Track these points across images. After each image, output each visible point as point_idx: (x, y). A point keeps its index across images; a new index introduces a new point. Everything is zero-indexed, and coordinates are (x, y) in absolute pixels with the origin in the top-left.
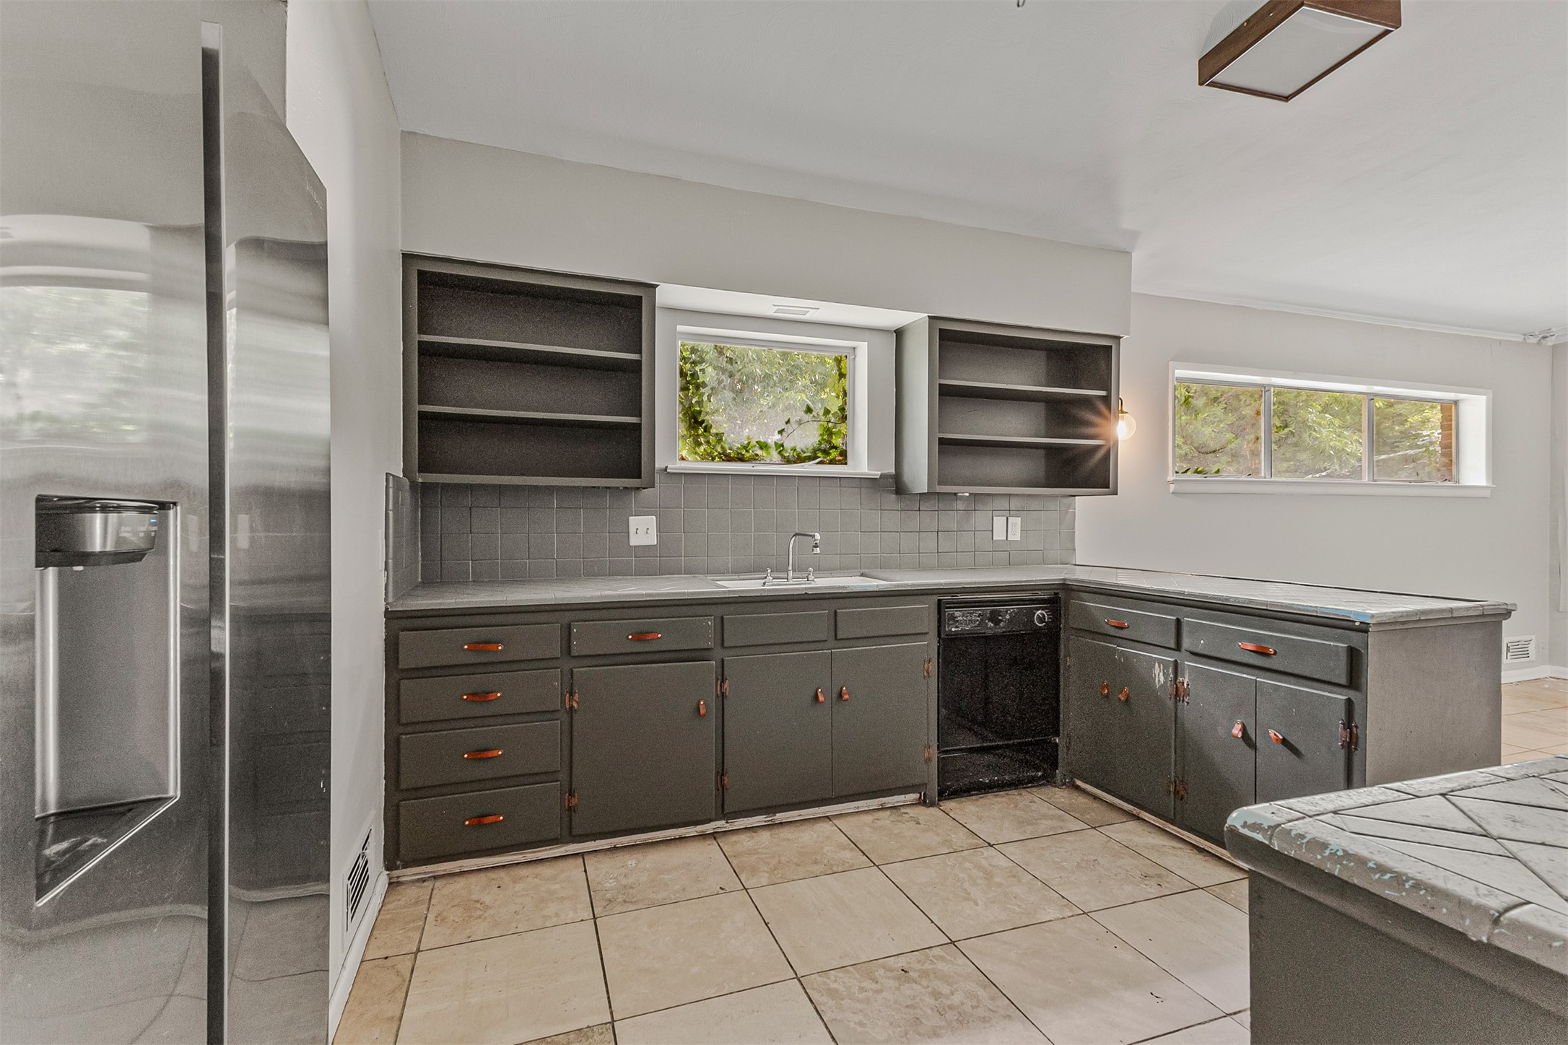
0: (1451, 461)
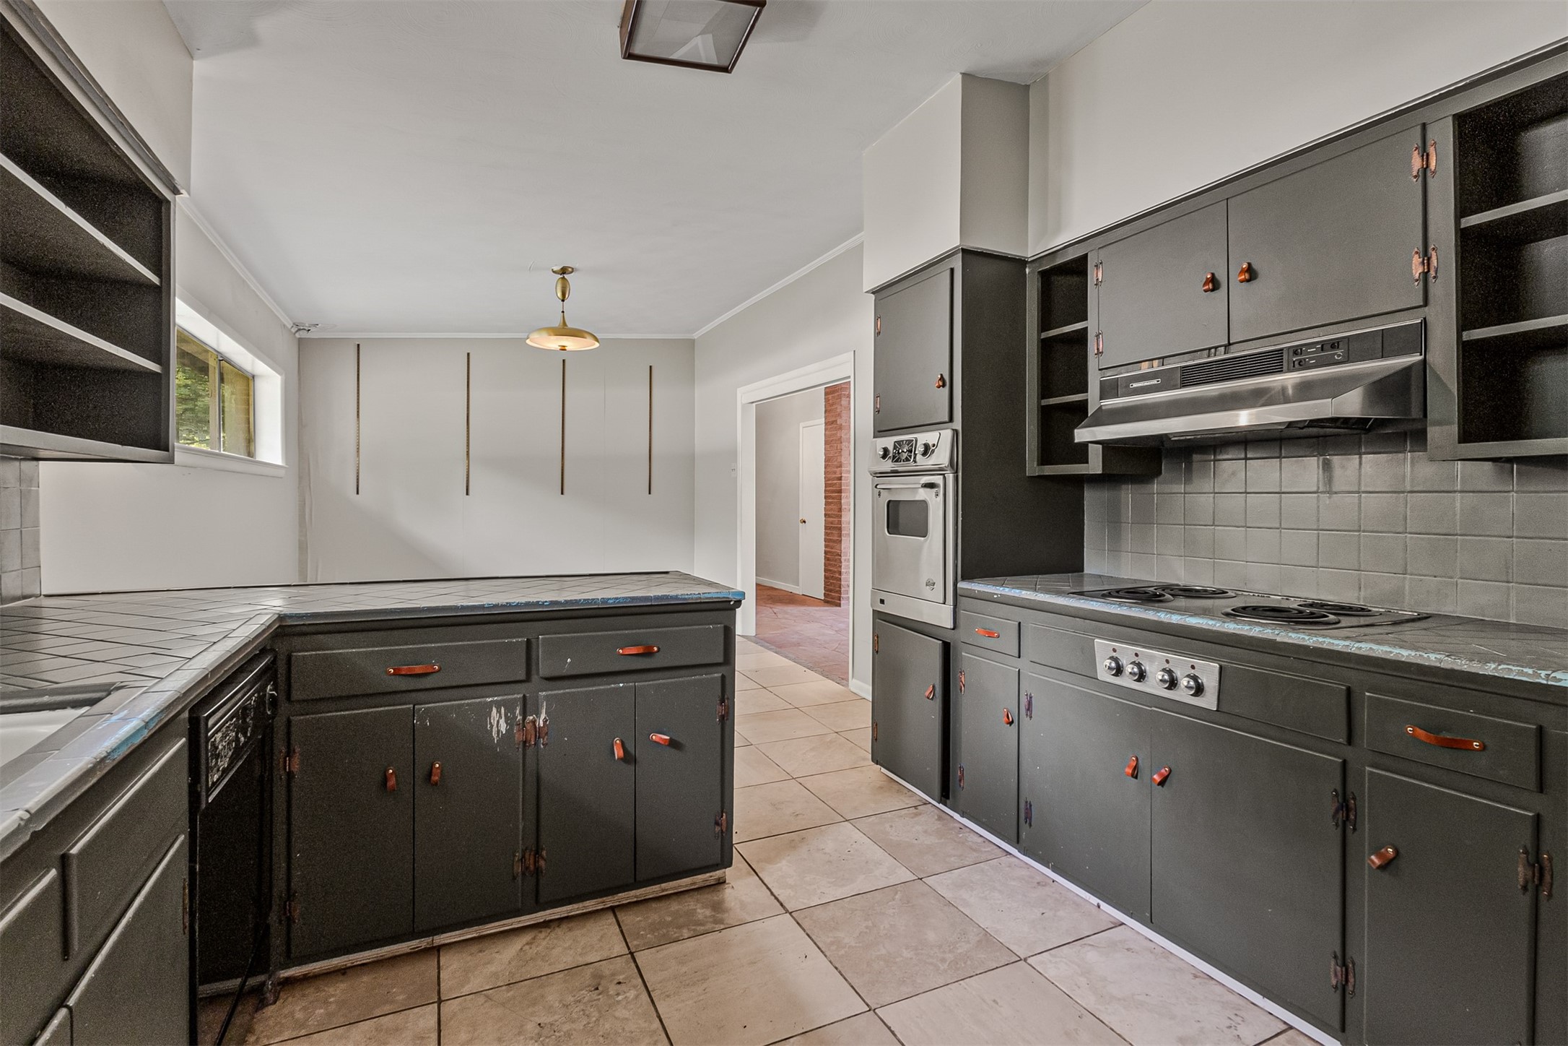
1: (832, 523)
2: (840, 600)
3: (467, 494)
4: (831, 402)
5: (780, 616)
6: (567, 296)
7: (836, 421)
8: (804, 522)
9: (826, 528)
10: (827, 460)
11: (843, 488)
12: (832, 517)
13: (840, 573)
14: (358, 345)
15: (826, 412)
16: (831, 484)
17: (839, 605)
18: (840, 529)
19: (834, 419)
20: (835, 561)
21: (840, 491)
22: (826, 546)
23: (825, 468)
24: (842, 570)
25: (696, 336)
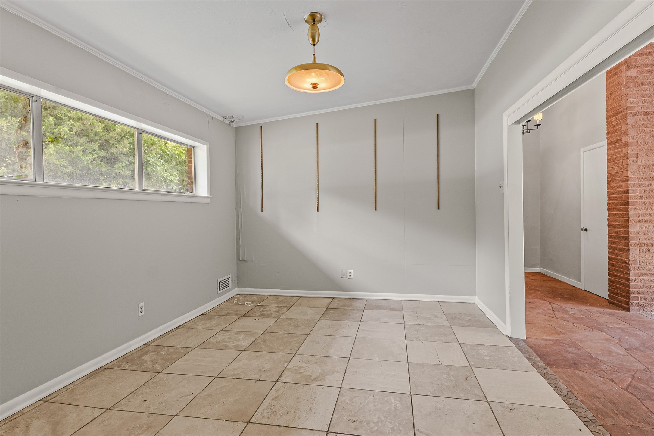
0: (192, 181)
1: (617, 233)
2: (628, 305)
3: (318, 211)
4: (614, 123)
5: (558, 314)
6: (316, 40)
7: (621, 139)
8: (586, 230)
9: (610, 237)
10: (611, 177)
11: (630, 200)
12: (617, 228)
13: (628, 280)
14: (261, 127)
15: (608, 133)
16: (615, 197)
17: (628, 310)
18: (627, 239)
19: (617, 138)
20: (622, 267)
21: (627, 204)
22: (610, 253)
23: (608, 183)
24: (631, 277)
25: (474, 85)
